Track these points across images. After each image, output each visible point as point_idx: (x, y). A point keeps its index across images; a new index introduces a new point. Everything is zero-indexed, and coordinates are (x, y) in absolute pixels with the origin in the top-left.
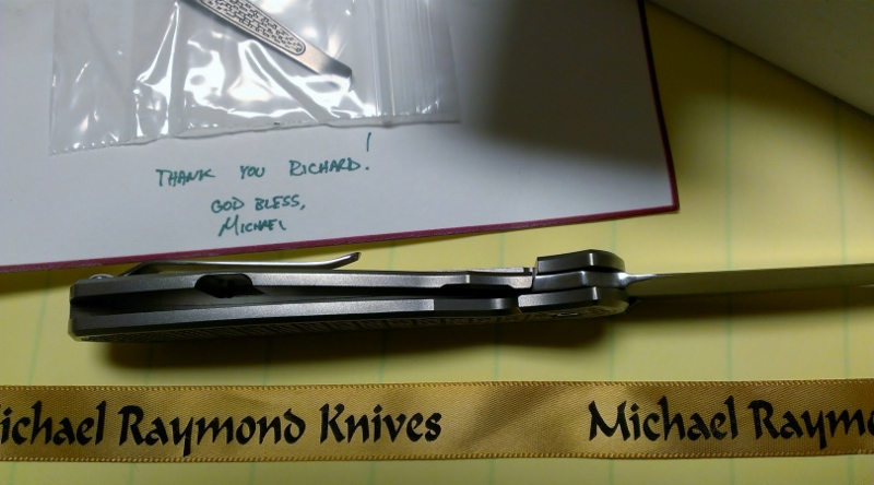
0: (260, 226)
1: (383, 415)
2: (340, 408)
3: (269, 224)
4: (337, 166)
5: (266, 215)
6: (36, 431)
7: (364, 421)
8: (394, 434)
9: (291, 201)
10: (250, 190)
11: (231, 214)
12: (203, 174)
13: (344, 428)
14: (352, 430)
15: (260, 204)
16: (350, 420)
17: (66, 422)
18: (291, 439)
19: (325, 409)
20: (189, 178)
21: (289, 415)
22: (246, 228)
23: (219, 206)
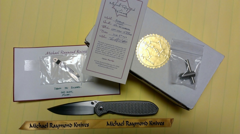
0: (67, 95)
1: (82, 124)
2: (76, 123)
3: (68, 95)
4: (77, 87)
5: (68, 93)
6: (39, 126)
7: (79, 124)
8: (83, 126)
9: (71, 92)
10: (66, 90)
11: (64, 93)
12: (60, 88)
13: (77, 125)
14: (78, 126)
15: (67, 92)
16: (78, 124)
17: (43, 125)
18: (70, 127)
19: (75, 123)
20: (58, 89)
21: (70, 124)
22: (65, 95)
23: (62, 92)
